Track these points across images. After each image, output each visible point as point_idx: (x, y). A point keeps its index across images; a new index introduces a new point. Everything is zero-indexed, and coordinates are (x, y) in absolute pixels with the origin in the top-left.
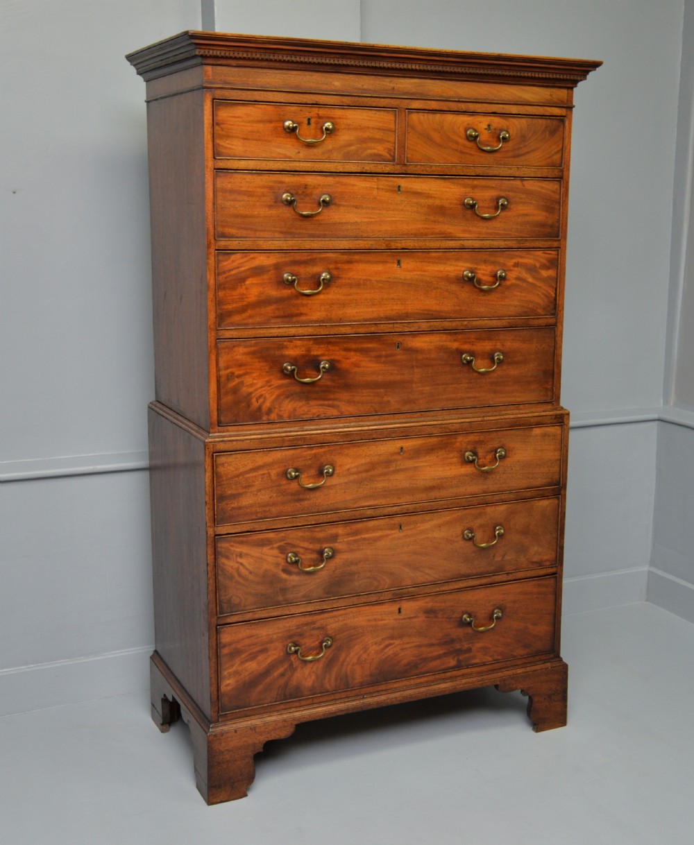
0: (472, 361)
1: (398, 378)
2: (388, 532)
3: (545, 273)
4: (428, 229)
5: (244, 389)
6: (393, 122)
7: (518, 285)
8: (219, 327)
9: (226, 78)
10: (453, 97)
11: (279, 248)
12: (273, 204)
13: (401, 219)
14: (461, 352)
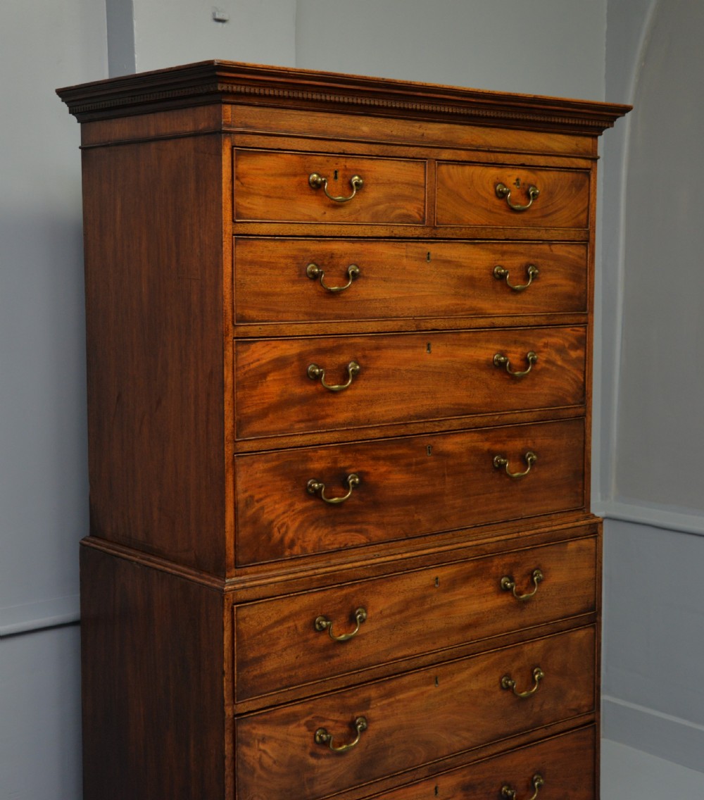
0: (506, 464)
1: (429, 490)
2: (424, 689)
3: (574, 354)
4: (458, 304)
5: (265, 516)
6: (423, 175)
7: (548, 369)
8: (237, 438)
9: (247, 120)
10: (483, 147)
11: (304, 334)
12: (297, 278)
13: (430, 293)
14: (492, 454)
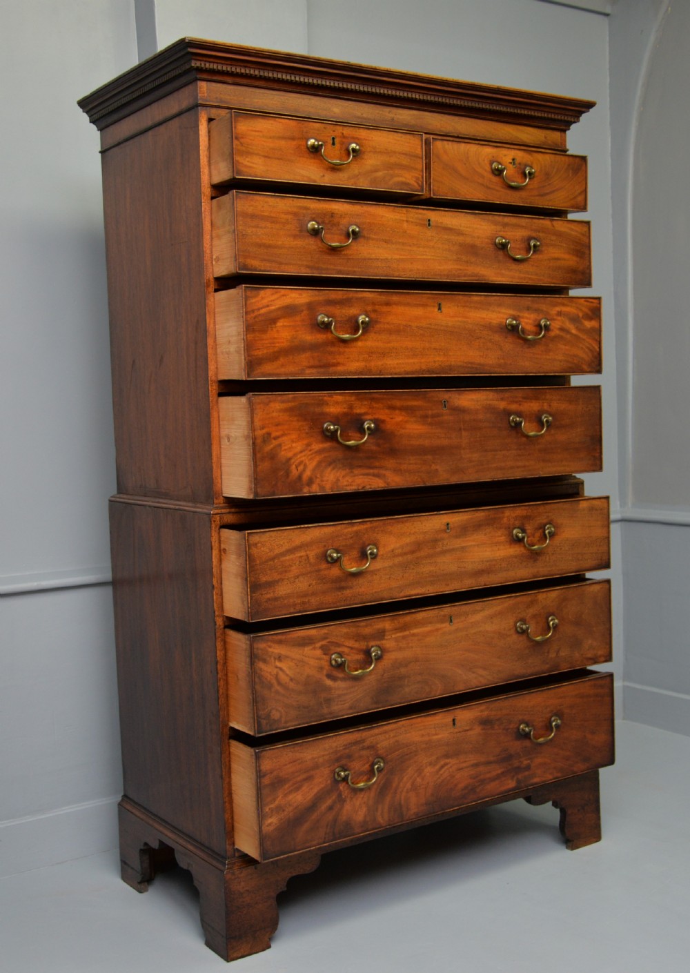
0: (521, 423)
1: (445, 442)
3: (588, 324)
4: (460, 270)
5: (283, 453)
6: (420, 147)
7: (562, 337)
8: (249, 377)
9: (223, 96)
12: (298, 233)
13: (432, 257)
14: (508, 413)
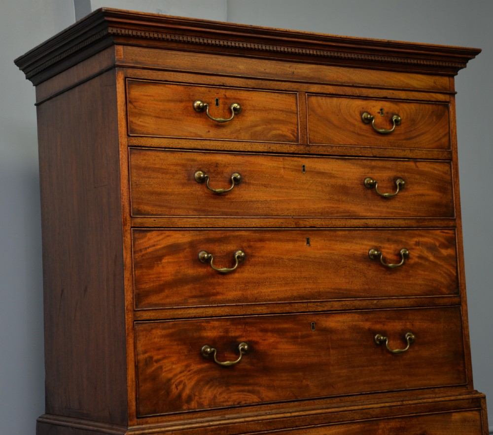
0: (385, 341)
1: (315, 360)
3: (445, 252)
4: (333, 207)
5: (163, 374)
6: (294, 104)
7: (421, 264)
8: (136, 308)
9: (137, 58)
10: (348, 83)
11: (194, 226)
12: (186, 181)
13: (307, 198)
14: (373, 332)
